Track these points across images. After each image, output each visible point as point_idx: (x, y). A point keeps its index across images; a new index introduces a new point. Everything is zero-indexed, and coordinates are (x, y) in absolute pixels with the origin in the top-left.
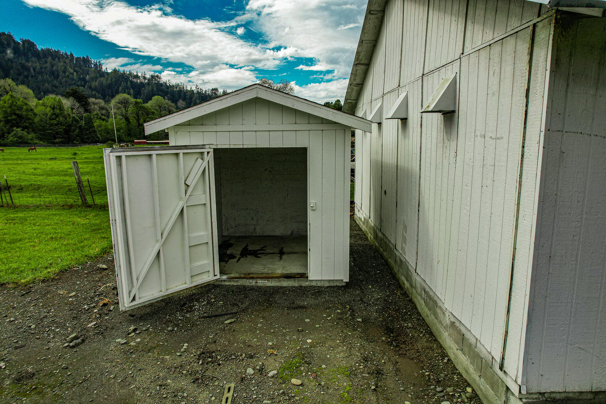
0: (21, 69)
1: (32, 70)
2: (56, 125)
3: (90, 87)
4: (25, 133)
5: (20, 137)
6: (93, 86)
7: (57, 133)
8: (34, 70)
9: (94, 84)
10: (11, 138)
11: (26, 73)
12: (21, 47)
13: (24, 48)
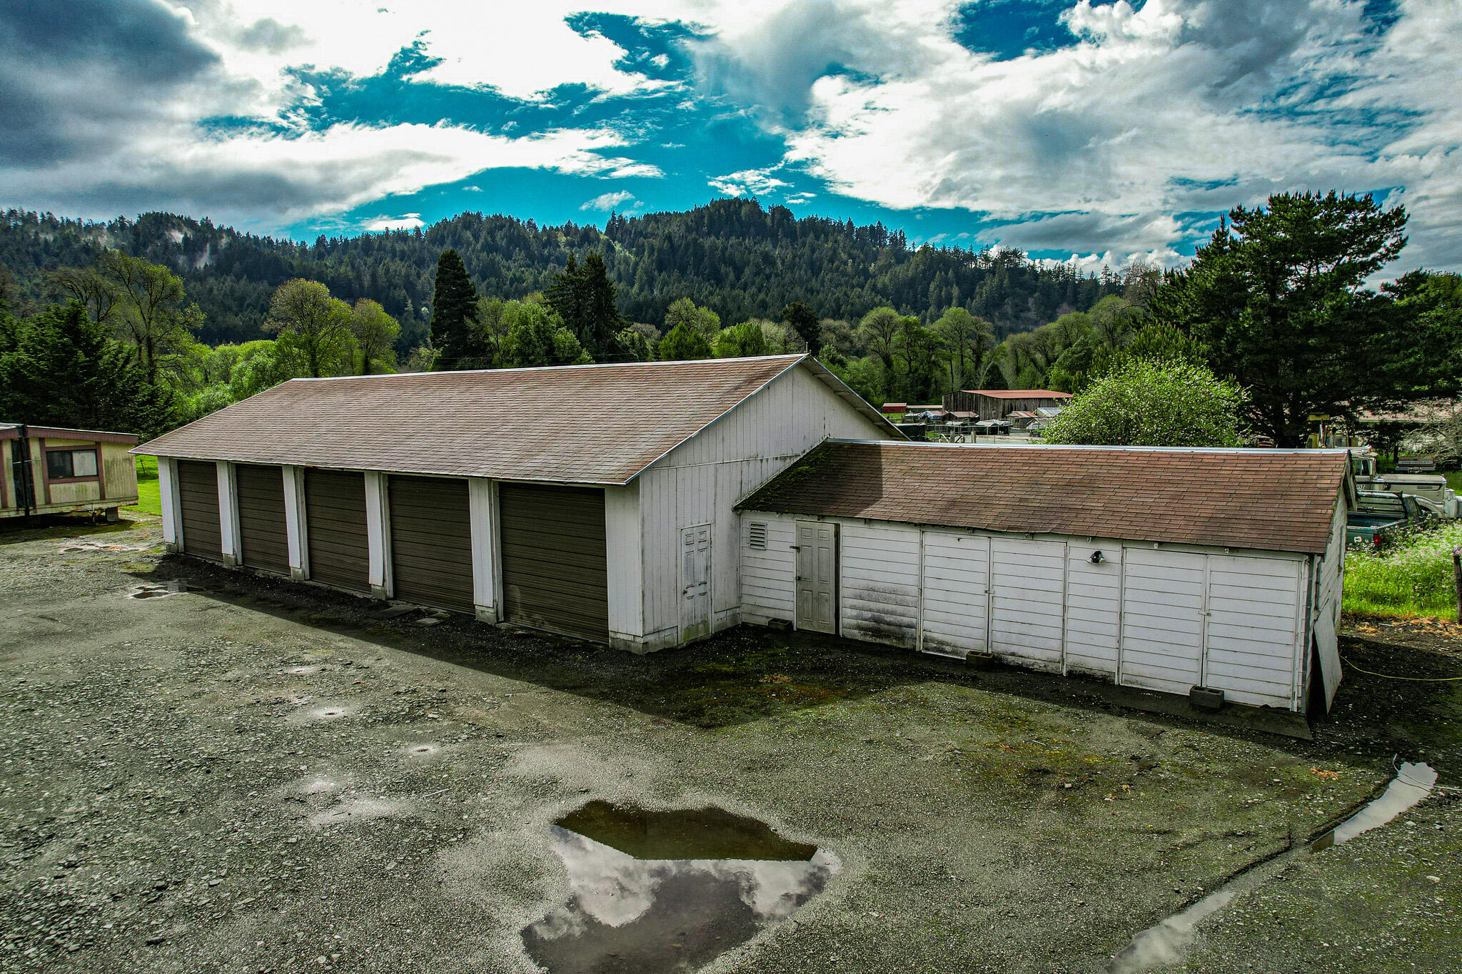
0: (761, 263)
1: (779, 262)
3: (874, 288)
6: (879, 286)
8: (783, 263)
9: (884, 280)
11: (768, 271)
12: (769, 221)
13: (773, 222)
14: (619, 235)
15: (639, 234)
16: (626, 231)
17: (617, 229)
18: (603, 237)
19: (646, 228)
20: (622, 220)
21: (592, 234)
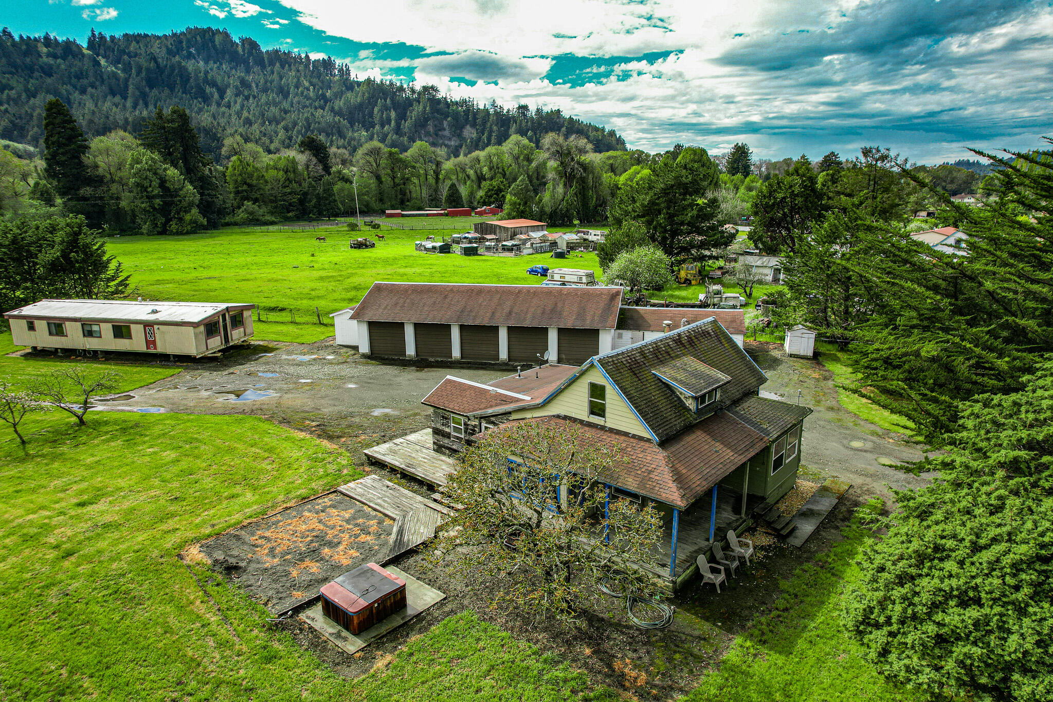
0: (239, 86)
1: (254, 85)
2: (290, 193)
4: (257, 208)
5: (252, 213)
6: (336, 108)
7: (290, 204)
8: (257, 86)
9: (339, 104)
10: (241, 215)
11: (246, 93)
12: (240, 49)
13: (244, 51)
14: (102, 51)
15: (123, 52)
16: (109, 48)
17: (99, 46)
18: (86, 52)
19: (128, 47)
20: (102, 37)
21: (74, 48)
